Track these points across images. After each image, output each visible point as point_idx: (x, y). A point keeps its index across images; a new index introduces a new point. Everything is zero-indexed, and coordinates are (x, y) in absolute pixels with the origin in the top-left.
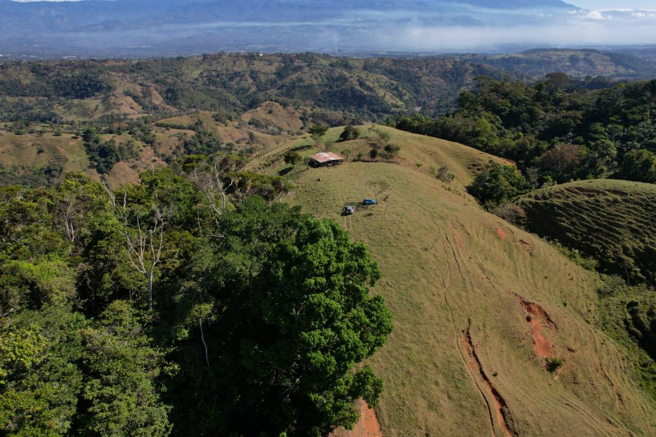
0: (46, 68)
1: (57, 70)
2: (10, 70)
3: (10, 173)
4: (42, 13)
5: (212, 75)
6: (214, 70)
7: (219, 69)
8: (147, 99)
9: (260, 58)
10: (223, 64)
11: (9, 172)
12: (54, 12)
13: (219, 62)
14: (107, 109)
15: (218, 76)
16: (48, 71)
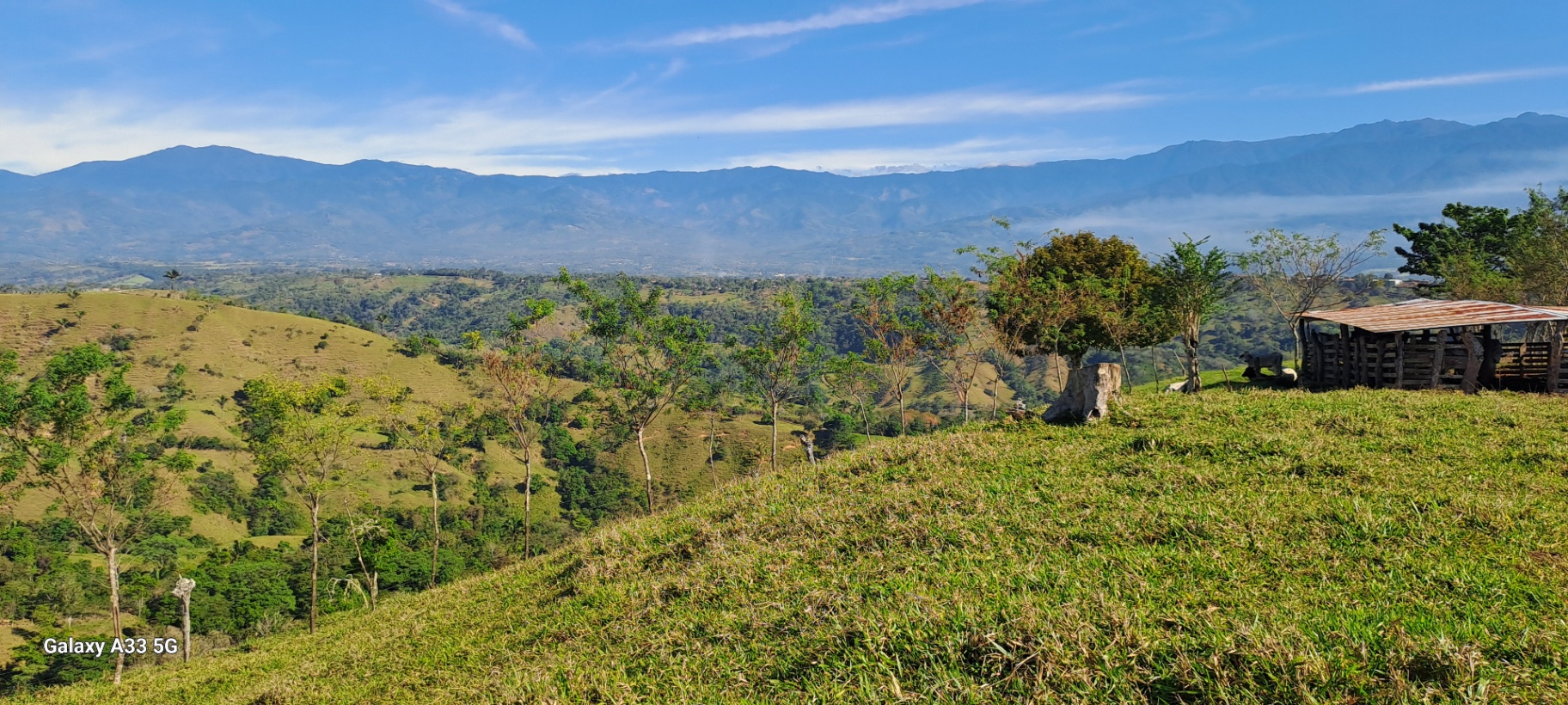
0: (835, 293)
1: (853, 296)
2: (767, 292)
3: (637, 499)
4: (884, 196)
5: (1231, 330)
6: (1240, 318)
7: (1254, 314)
8: (1035, 375)
9: (1392, 290)
10: (1268, 303)
11: (637, 495)
12: (905, 194)
13: (1258, 296)
14: (928, 390)
15: (1246, 334)
16: (836, 297)
